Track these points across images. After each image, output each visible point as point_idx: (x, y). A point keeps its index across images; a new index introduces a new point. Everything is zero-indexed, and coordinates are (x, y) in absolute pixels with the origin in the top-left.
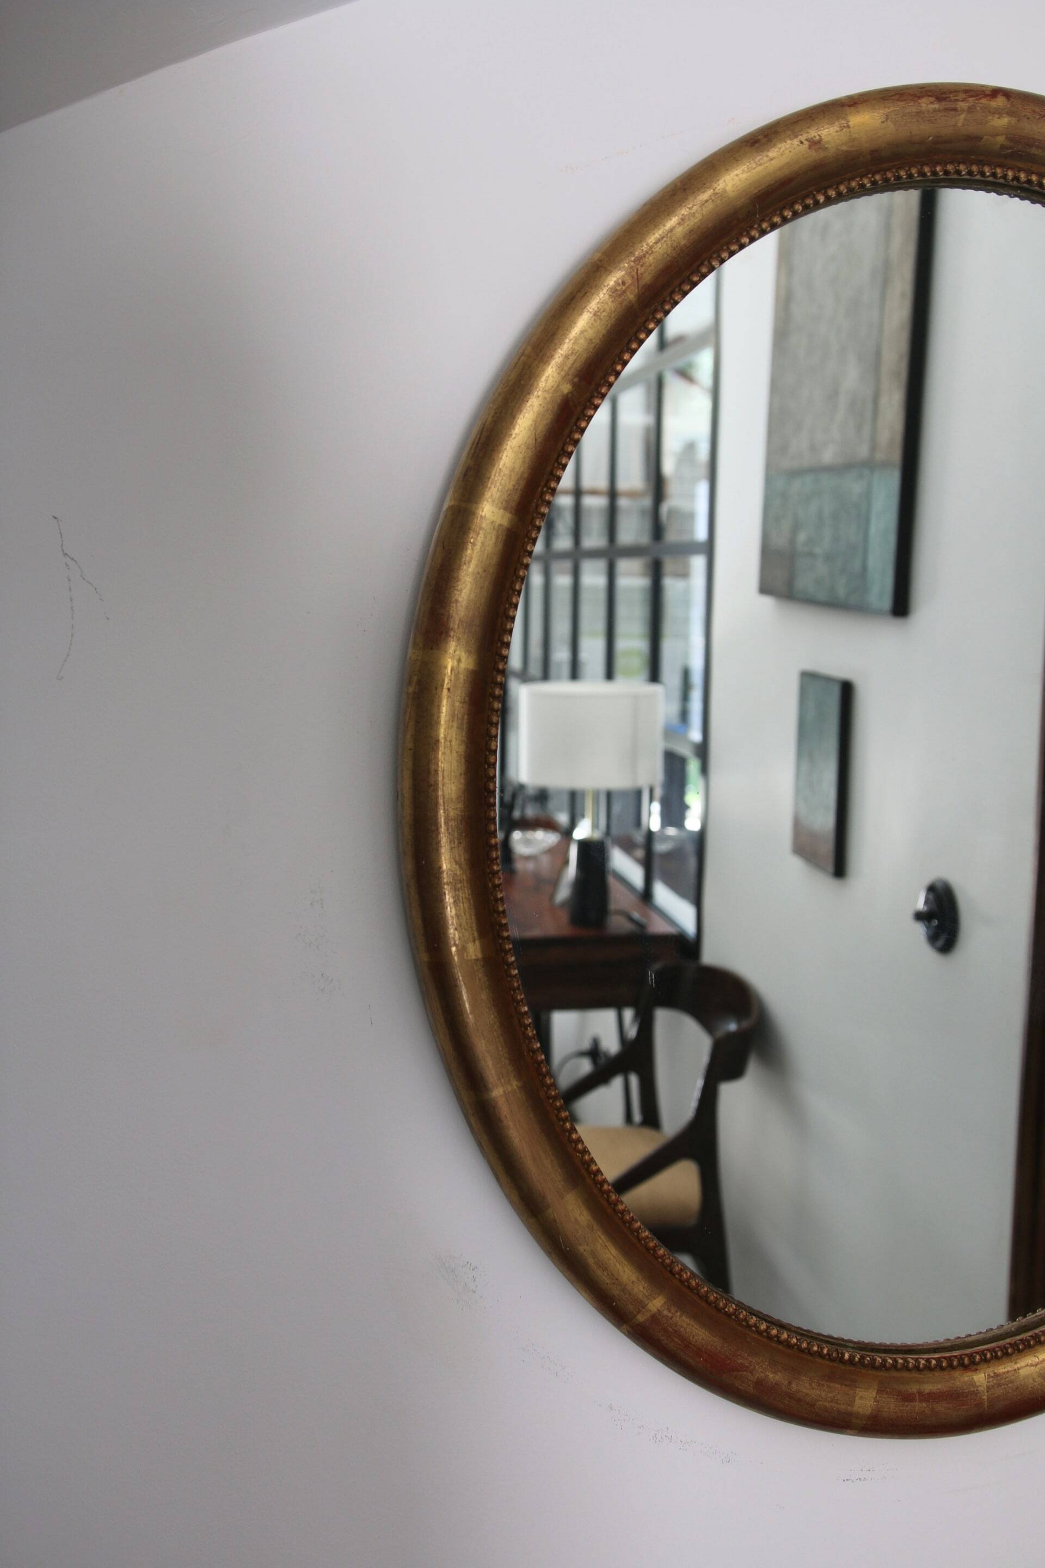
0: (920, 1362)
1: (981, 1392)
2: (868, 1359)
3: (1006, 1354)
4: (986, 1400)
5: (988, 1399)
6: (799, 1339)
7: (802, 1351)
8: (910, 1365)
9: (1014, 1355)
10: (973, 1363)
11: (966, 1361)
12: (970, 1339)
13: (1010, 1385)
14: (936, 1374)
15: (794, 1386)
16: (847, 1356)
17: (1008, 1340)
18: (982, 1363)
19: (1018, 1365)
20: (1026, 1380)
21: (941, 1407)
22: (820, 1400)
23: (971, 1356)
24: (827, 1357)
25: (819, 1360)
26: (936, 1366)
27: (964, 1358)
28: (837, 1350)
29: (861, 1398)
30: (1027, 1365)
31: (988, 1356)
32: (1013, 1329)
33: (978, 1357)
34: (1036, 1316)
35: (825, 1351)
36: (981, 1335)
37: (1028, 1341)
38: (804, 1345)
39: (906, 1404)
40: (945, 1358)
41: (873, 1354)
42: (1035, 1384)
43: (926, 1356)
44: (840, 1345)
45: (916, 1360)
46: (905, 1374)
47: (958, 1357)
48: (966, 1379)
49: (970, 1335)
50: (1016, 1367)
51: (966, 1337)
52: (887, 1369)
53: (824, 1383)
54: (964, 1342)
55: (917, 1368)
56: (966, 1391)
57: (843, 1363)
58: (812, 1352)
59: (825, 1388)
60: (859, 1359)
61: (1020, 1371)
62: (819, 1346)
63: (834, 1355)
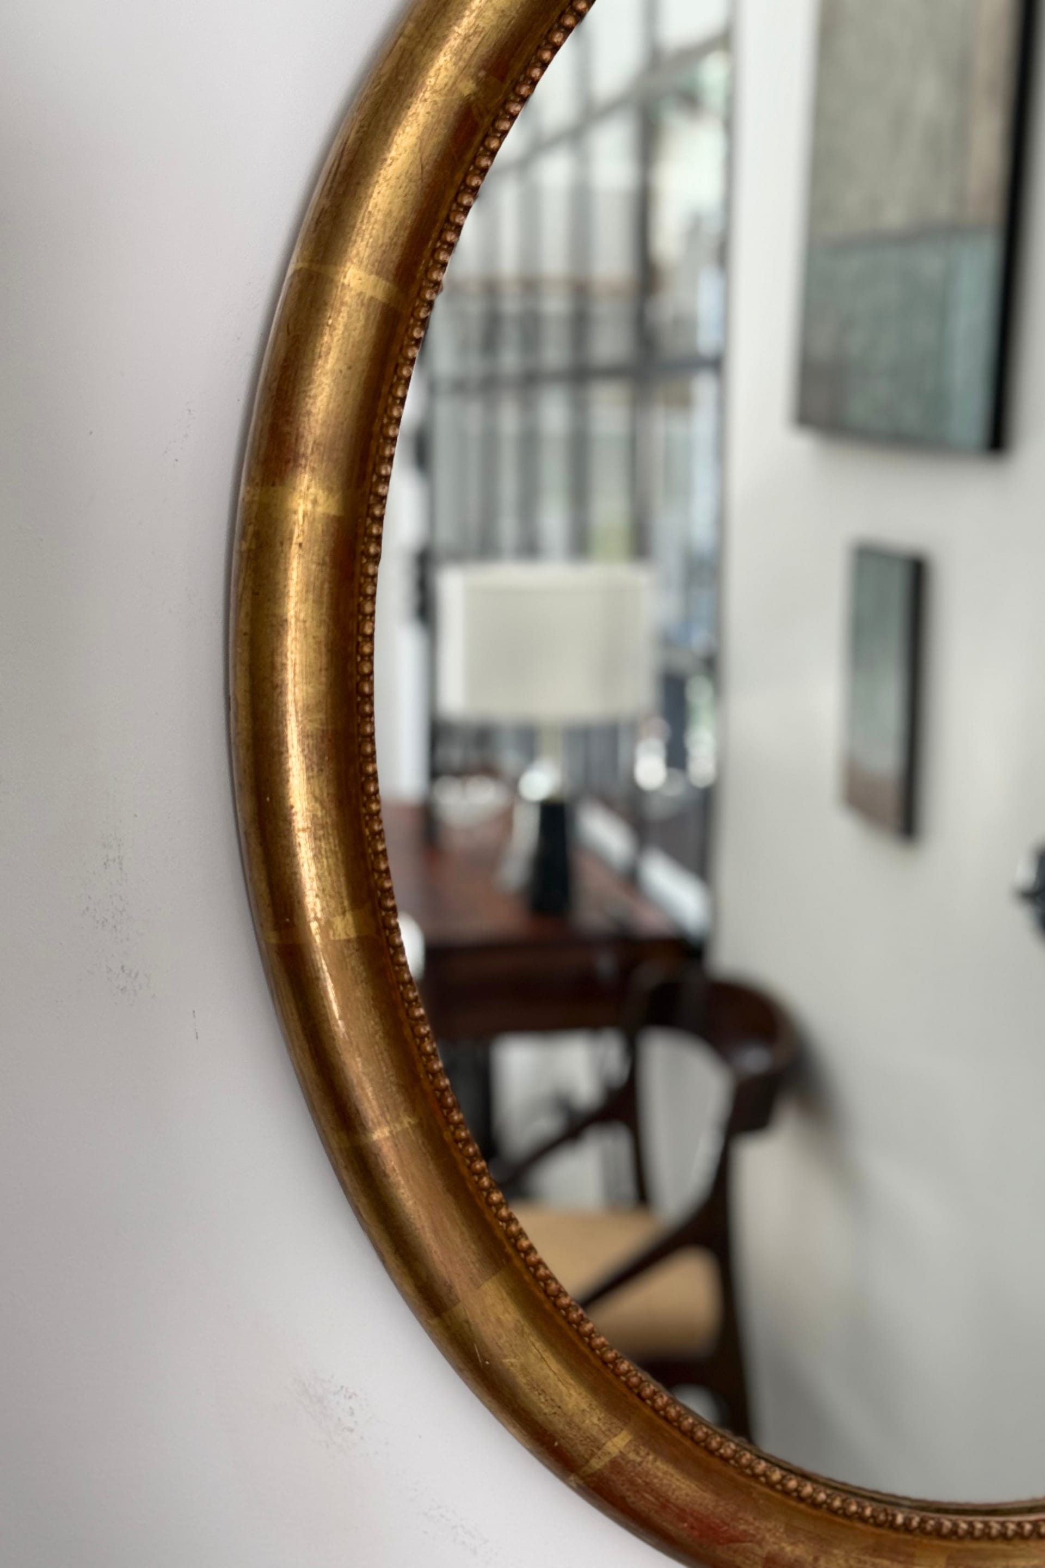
0: (1008, 1528)
2: (933, 1523)
6: (830, 1495)
7: (834, 1512)
8: (994, 1532)
16: (900, 1519)
24: (871, 1521)
25: (860, 1526)
26: (1032, 1532)
28: (885, 1510)
35: (868, 1512)
38: (837, 1503)
41: (938, 1517)
43: (1017, 1519)
44: (889, 1504)
45: (1004, 1525)
46: (986, 1545)
52: (961, 1538)
53: (867, 1558)
55: (1003, 1536)
57: (894, 1529)
58: (848, 1513)
60: (920, 1524)
62: (859, 1504)
63: (882, 1517)
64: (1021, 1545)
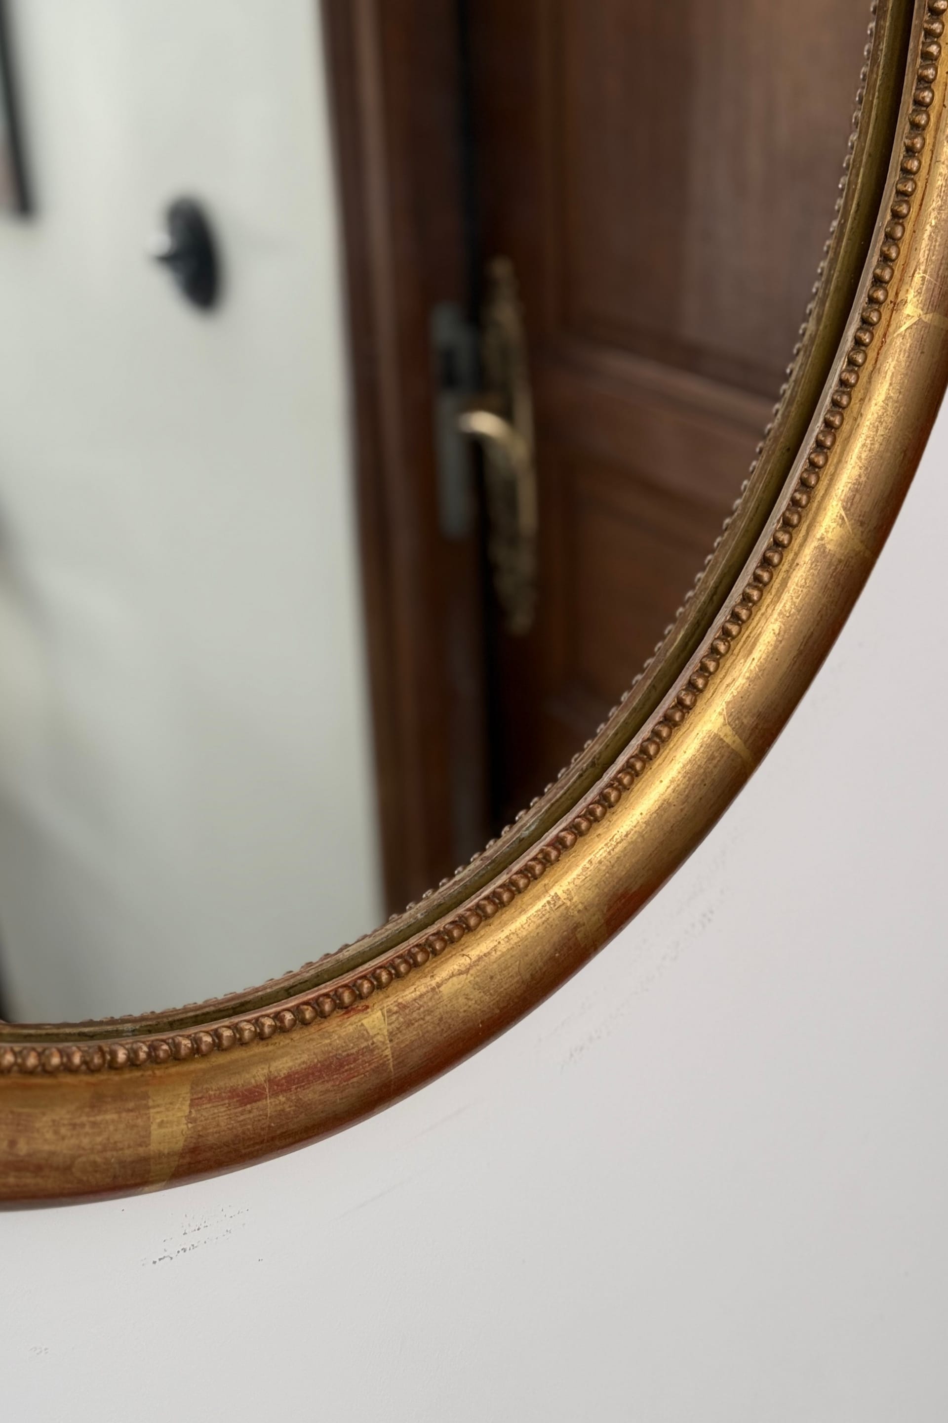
0: (263, 1025)
1: (380, 1044)
2: (165, 1047)
3: (414, 965)
4: (390, 1057)
5: (392, 1054)
6: (21, 1052)
7: (31, 1072)
8: (247, 1034)
9: (428, 964)
10: (359, 996)
11: (347, 997)
12: (346, 954)
13: (428, 1018)
14: (295, 1035)
15: (23, 1148)
16: (122, 1056)
17: (413, 941)
18: (375, 992)
19: (438, 979)
20: (454, 1002)
21: (312, 1094)
22: (80, 1156)
23: (353, 987)
24: (85, 1067)
25: (69, 1079)
26: (294, 1023)
27: (343, 993)
28: (100, 1049)
29: (161, 1124)
30: (452, 976)
31: (384, 977)
32: (419, 916)
33: (366, 986)
34: (455, 884)
35: (77, 1059)
36: (367, 940)
37: (449, 932)
38: (32, 1061)
39: (249, 1107)
40: (306, 1003)
41: (172, 1034)
42: (470, 1003)
43: (272, 1010)
44: (107, 1035)
45: (256, 1022)
46: (239, 1054)
47: (332, 994)
48: (351, 1029)
49: (347, 946)
50: (433, 983)
51: (341, 950)
52: (204, 1055)
53: (84, 1119)
54: (338, 961)
55: (260, 1036)
56: (354, 1051)
57: (116, 1069)
58: (48, 1068)
59: (87, 1129)
60: (149, 1054)
61: (442, 989)
62: (61, 1052)
63: (97, 1060)
64: (282, 1040)
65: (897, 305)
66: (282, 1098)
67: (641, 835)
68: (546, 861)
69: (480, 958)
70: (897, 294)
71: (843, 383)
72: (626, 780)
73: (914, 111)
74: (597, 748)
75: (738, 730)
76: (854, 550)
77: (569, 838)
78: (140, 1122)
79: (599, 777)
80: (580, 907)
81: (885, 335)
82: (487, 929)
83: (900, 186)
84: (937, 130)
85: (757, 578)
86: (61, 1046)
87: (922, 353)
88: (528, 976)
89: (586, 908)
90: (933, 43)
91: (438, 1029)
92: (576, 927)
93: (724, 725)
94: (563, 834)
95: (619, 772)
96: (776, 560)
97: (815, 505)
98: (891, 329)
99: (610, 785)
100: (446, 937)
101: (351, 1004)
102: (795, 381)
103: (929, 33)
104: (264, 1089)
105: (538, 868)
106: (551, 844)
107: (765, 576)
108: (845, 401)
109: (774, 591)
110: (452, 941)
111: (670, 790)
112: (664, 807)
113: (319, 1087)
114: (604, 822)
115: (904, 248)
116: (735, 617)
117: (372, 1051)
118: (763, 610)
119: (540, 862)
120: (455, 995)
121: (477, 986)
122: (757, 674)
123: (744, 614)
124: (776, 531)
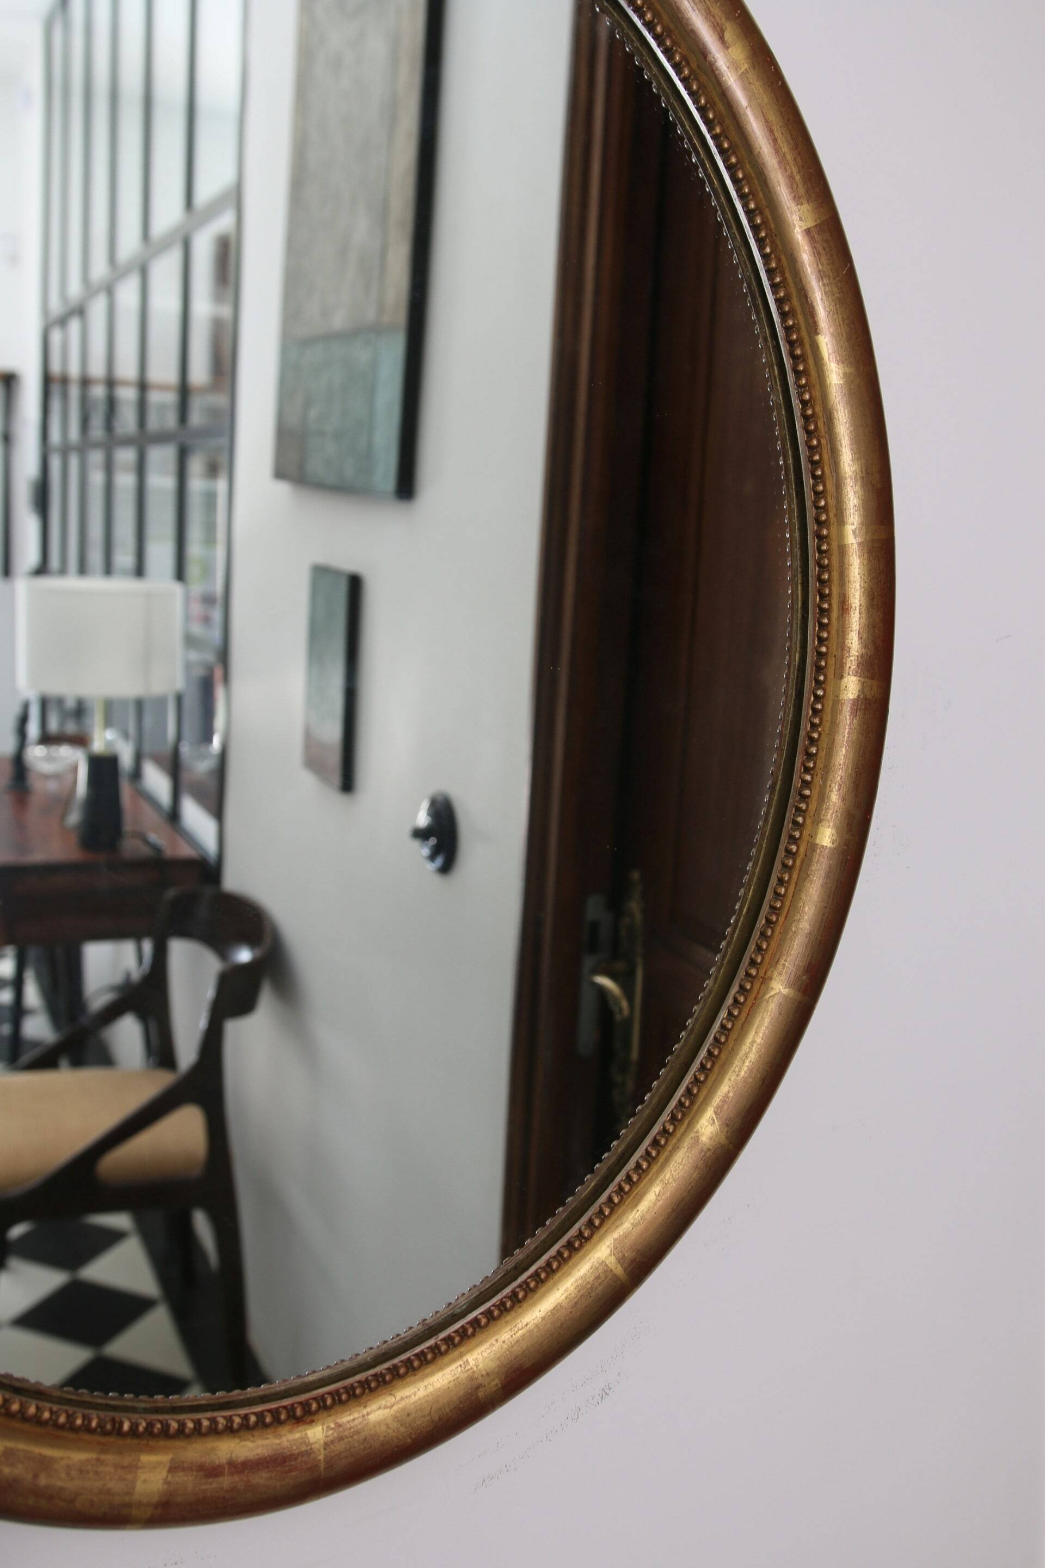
0: (234, 1421)
1: (316, 1451)
2: (159, 1425)
4: (322, 1461)
5: (325, 1459)
7: (61, 1427)
8: (220, 1426)
9: (364, 1397)
10: (308, 1412)
11: (299, 1411)
13: (355, 1437)
14: (257, 1434)
15: (42, 1481)
16: (126, 1426)
17: (355, 1378)
18: (321, 1411)
19: (370, 1410)
20: (377, 1428)
21: (261, 1479)
22: (82, 1494)
23: (304, 1405)
24: (99, 1430)
26: (257, 1424)
27: (296, 1407)
28: (113, 1419)
29: (144, 1481)
30: (380, 1409)
31: (329, 1401)
33: (314, 1405)
35: (94, 1422)
37: (383, 1376)
38: (63, 1418)
39: (210, 1480)
40: (268, 1411)
41: (165, 1417)
42: (389, 1431)
43: (242, 1411)
44: (117, 1409)
45: (228, 1418)
46: (212, 1440)
47: (288, 1407)
48: (298, 1436)
50: (363, 1412)
52: (187, 1436)
55: (229, 1429)
56: (296, 1452)
57: (121, 1435)
58: (72, 1426)
59: (91, 1475)
60: (146, 1427)
61: (371, 1417)
62: (85, 1417)
63: (109, 1426)
64: (245, 1435)
65: (766, 980)
66: (236, 1478)
67: (537, 1326)
68: (464, 1335)
69: (402, 1399)
70: (766, 972)
71: (723, 1026)
72: (532, 1285)
73: (785, 856)
74: (521, 1257)
75: (620, 1261)
76: (720, 1143)
77: (484, 1321)
78: (130, 1477)
79: (515, 1278)
80: (484, 1372)
81: (755, 999)
82: (413, 1378)
83: (772, 903)
84: (800, 870)
85: (648, 1153)
86: (86, 1412)
87: (780, 1014)
88: (436, 1418)
89: (488, 1374)
90: (800, 815)
91: (362, 1447)
92: (478, 1387)
93: (610, 1255)
94: (480, 1316)
95: (529, 1277)
96: (663, 1142)
97: (696, 1107)
98: (760, 995)
99: (520, 1286)
100: (380, 1379)
101: (302, 1417)
102: (696, 1019)
103: (798, 809)
104: (224, 1469)
105: (457, 1339)
106: (470, 1323)
107: (654, 1153)
108: (723, 1039)
109: (659, 1164)
110: (385, 1383)
111: (563, 1297)
112: (555, 1310)
113: (265, 1474)
114: (513, 1314)
115: (773, 944)
116: (628, 1178)
117: (310, 1454)
118: (650, 1176)
119: (459, 1335)
120: (379, 1423)
121: (396, 1418)
122: (639, 1222)
123: (635, 1178)
124: (665, 1121)
